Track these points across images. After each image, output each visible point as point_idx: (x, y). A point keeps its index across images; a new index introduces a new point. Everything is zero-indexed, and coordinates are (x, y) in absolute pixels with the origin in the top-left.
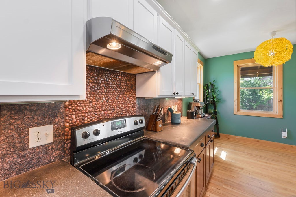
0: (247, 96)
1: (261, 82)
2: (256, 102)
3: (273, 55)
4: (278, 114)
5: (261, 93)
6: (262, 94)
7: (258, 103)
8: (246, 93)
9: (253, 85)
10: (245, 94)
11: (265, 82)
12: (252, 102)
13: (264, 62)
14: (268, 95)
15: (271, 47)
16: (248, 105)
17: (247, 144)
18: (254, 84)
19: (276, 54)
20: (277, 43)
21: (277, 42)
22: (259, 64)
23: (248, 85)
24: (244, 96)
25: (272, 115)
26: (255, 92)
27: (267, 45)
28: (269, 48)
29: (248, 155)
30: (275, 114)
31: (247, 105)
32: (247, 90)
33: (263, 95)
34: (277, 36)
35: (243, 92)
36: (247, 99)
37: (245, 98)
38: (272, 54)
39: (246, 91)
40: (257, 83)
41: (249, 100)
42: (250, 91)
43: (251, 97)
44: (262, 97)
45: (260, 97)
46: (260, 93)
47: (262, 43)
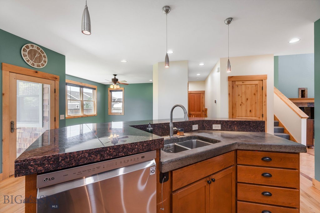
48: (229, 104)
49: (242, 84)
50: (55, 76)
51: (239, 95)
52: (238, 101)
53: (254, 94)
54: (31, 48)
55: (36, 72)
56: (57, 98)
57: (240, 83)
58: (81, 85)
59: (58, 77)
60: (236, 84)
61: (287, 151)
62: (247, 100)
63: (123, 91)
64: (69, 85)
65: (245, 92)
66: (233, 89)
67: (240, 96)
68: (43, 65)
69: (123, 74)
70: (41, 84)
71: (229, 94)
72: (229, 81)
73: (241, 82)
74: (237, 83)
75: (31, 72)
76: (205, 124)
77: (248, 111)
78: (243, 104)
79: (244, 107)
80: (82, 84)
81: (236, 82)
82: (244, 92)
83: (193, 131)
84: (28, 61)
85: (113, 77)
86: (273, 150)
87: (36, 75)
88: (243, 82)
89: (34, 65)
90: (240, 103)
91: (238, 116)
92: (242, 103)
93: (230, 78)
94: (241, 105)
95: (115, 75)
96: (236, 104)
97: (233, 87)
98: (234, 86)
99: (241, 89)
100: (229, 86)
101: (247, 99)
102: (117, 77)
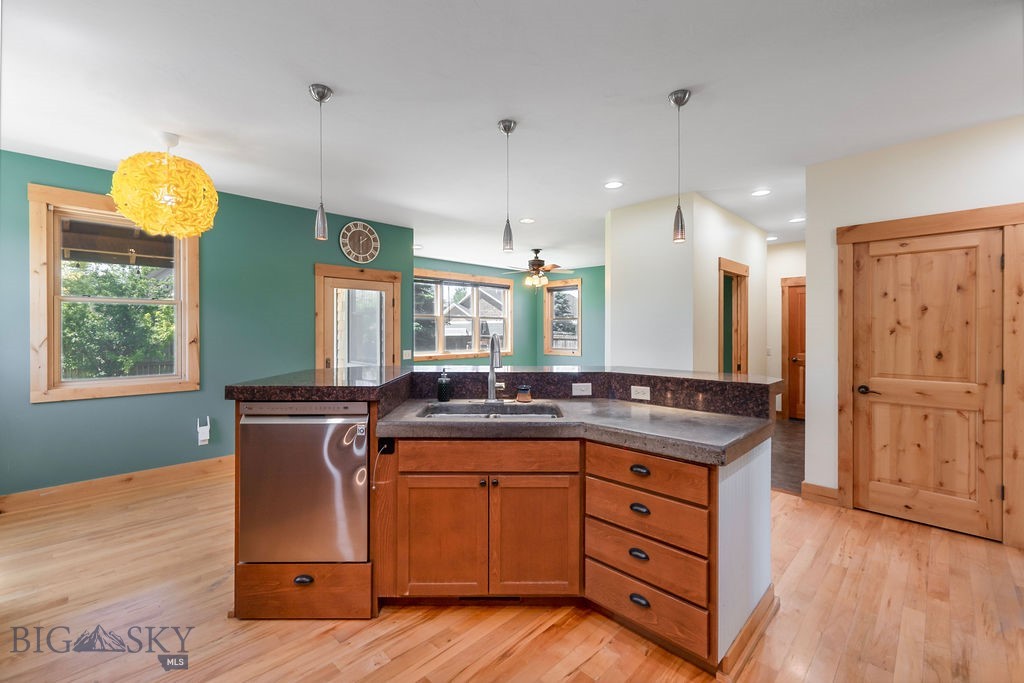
0: (100, 330)
1: (147, 285)
2: (129, 352)
3: (170, 203)
4: (187, 379)
5: (149, 319)
6: (153, 325)
7: (139, 352)
8: (94, 319)
9: (119, 291)
10: (89, 323)
11: (162, 286)
12: (116, 352)
13: (145, 217)
14: (168, 326)
15: (165, 178)
16: (103, 362)
17: (89, 503)
18: (125, 290)
19: (178, 203)
20: (179, 171)
21: (179, 168)
22: (130, 221)
23: (104, 291)
24: (87, 331)
25: (174, 384)
26: (127, 317)
27: (151, 166)
28: (158, 178)
29: (89, 540)
30: (180, 381)
31: (100, 365)
32: (99, 308)
33: (155, 329)
34: (183, 151)
35: (83, 315)
36: (99, 342)
37: (92, 340)
38: (167, 198)
39: (97, 314)
40: (134, 287)
41: (106, 345)
42: (110, 310)
43: (114, 335)
44: (152, 332)
45: (146, 332)
46: (145, 321)
47: (139, 155)
48: (841, 329)
49: (902, 250)
50: (393, 273)
51: (886, 294)
52: (882, 315)
53: (959, 288)
54: (353, 230)
55: (362, 271)
56: (398, 316)
57: (892, 247)
58: (472, 280)
59: (399, 274)
60: (872, 253)
61: (678, 455)
62: (923, 314)
63: (579, 287)
64: (446, 284)
65: (913, 280)
66: (858, 271)
67: (891, 296)
68: (372, 256)
69: (555, 246)
70: (378, 292)
71: (841, 292)
72: (839, 243)
73: (896, 244)
74: (875, 249)
75: (354, 272)
76: (614, 384)
77: (930, 358)
78: (905, 327)
79: (907, 341)
80: (475, 277)
81: (871, 245)
82: (908, 281)
83: (575, 397)
84: (349, 253)
85: (532, 256)
86: (649, 448)
87: (361, 276)
88: (902, 245)
89: (357, 258)
90: (891, 323)
91: (882, 375)
92: (899, 323)
93: (843, 233)
94: (892, 332)
95: (537, 251)
96: (870, 329)
97: (857, 266)
98: (862, 262)
99: (896, 272)
100: (841, 262)
101: (925, 309)
102: (541, 256)
